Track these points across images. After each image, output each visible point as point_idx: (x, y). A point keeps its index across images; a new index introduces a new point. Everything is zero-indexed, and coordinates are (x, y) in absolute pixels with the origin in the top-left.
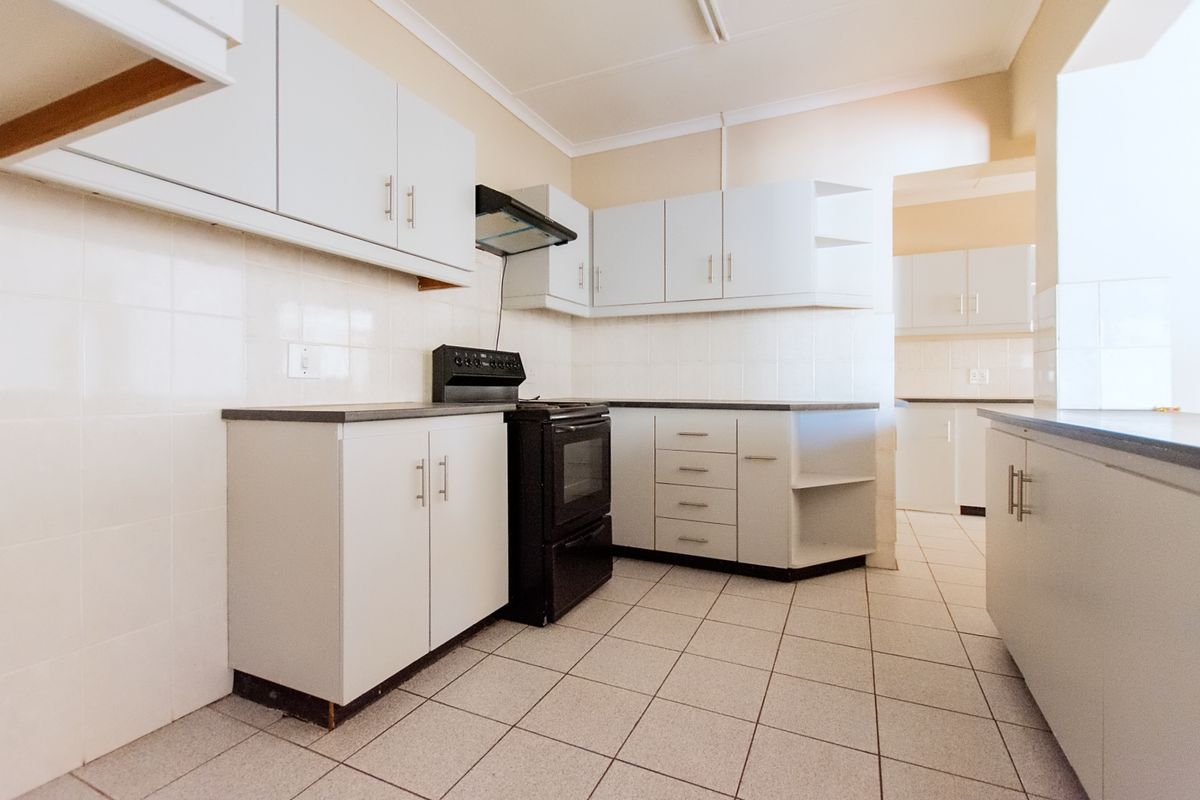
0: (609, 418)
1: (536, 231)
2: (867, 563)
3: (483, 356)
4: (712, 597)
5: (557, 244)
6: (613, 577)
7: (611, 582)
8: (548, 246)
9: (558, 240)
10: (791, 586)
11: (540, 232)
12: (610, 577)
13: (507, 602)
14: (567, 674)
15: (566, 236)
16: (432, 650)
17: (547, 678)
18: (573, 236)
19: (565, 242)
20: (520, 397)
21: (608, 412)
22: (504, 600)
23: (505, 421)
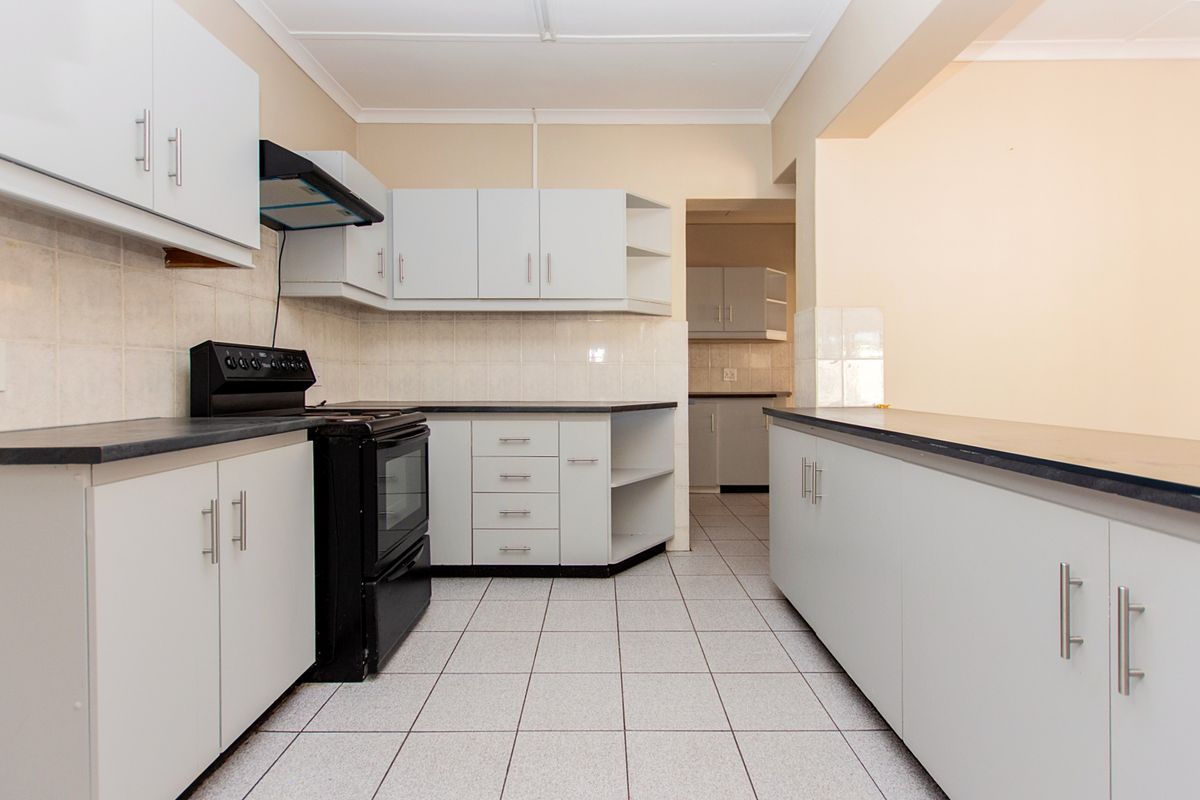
0: (427, 426)
1: (336, 207)
2: (667, 549)
3: (262, 355)
4: (541, 605)
5: (358, 224)
6: (431, 603)
7: (431, 609)
8: (345, 225)
9: (359, 219)
10: (610, 581)
11: (341, 208)
12: (429, 603)
13: (314, 661)
14: (410, 732)
15: (369, 216)
16: (223, 751)
17: (389, 744)
18: (380, 218)
19: (368, 223)
20: (306, 404)
21: (425, 420)
22: (310, 660)
23: (309, 439)
